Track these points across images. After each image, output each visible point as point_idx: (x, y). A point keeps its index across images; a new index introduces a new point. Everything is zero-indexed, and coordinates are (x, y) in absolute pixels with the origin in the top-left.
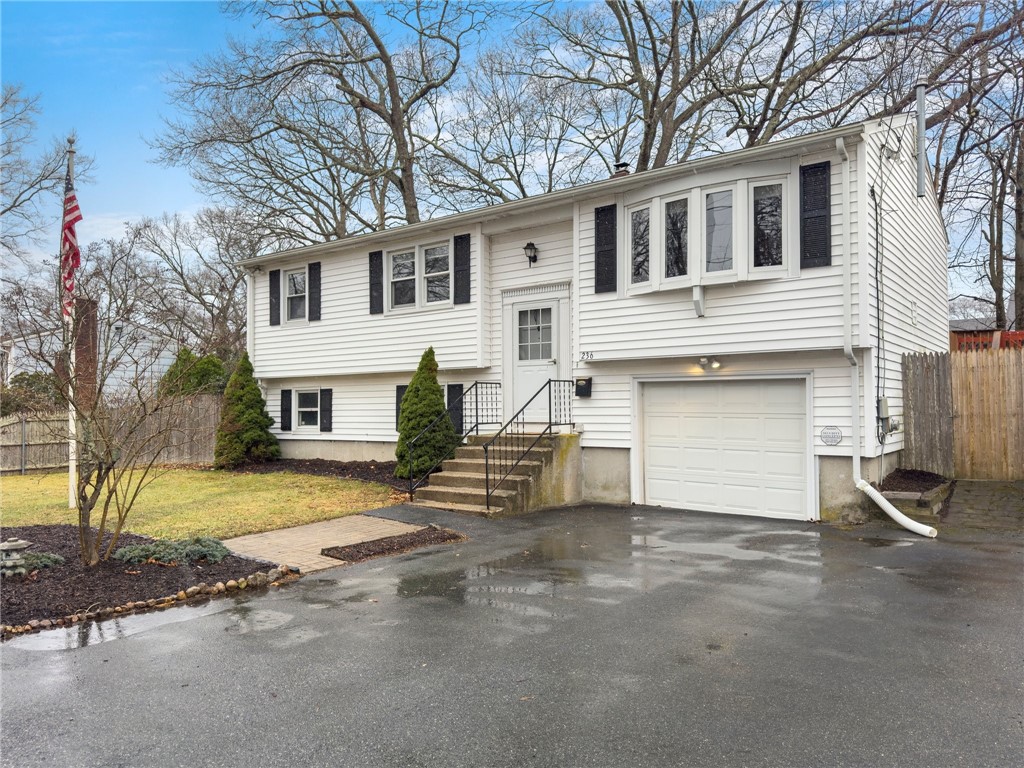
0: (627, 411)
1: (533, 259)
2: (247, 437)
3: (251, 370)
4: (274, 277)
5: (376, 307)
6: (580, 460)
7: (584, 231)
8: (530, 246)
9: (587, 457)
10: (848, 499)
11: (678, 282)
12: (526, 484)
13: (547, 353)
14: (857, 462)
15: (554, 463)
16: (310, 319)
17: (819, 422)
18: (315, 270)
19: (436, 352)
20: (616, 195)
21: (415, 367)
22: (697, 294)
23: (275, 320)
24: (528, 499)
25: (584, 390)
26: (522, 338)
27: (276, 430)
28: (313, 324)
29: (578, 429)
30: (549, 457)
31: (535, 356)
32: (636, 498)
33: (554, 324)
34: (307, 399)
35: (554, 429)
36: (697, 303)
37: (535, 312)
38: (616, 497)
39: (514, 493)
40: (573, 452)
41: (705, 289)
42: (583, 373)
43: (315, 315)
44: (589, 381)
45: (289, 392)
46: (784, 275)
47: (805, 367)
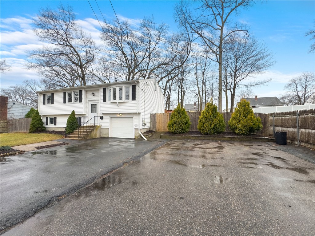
0: (108, 122)
1: (94, 95)
2: (37, 126)
3: (39, 113)
4: (44, 95)
5: (65, 102)
6: (101, 130)
7: (101, 91)
8: (93, 93)
9: (102, 129)
10: (138, 135)
11: (115, 101)
12: (87, 134)
13: (96, 112)
14: (139, 129)
15: (95, 131)
16: (52, 104)
17: (135, 124)
18: (53, 94)
19: (75, 111)
20: (106, 86)
21: (70, 114)
22: (117, 103)
23: (44, 104)
24: (88, 137)
25: (102, 118)
26: (92, 109)
27: (45, 125)
28: (52, 105)
29: (101, 125)
30: (93, 130)
31: (94, 112)
32: (110, 136)
33: (97, 107)
34: (51, 119)
35: (95, 125)
36: (117, 105)
37: (94, 105)
38: (106, 136)
39: (85, 136)
40: (99, 129)
41: (119, 103)
42: (102, 115)
43: (53, 103)
44: (102, 117)
45: (48, 118)
46: (129, 101)
47: (133, 115)
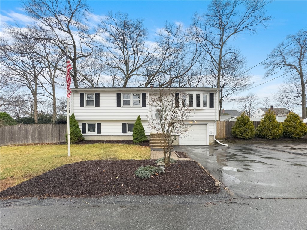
1: (159, 100)
4: (82, 94)
5: (119, 105)
8: (159, 97)
10: (212, 142)
14: (214, 136)
17: (209, 130)
18: (98, 95)
20: (179, 91)
23: (82, 105)
28: (97, 107)
37: (159, 110)
38: (176, 144)
41: (196, 109)
45: (85, 124)
46: (207, 109)
47: (208, 123)
